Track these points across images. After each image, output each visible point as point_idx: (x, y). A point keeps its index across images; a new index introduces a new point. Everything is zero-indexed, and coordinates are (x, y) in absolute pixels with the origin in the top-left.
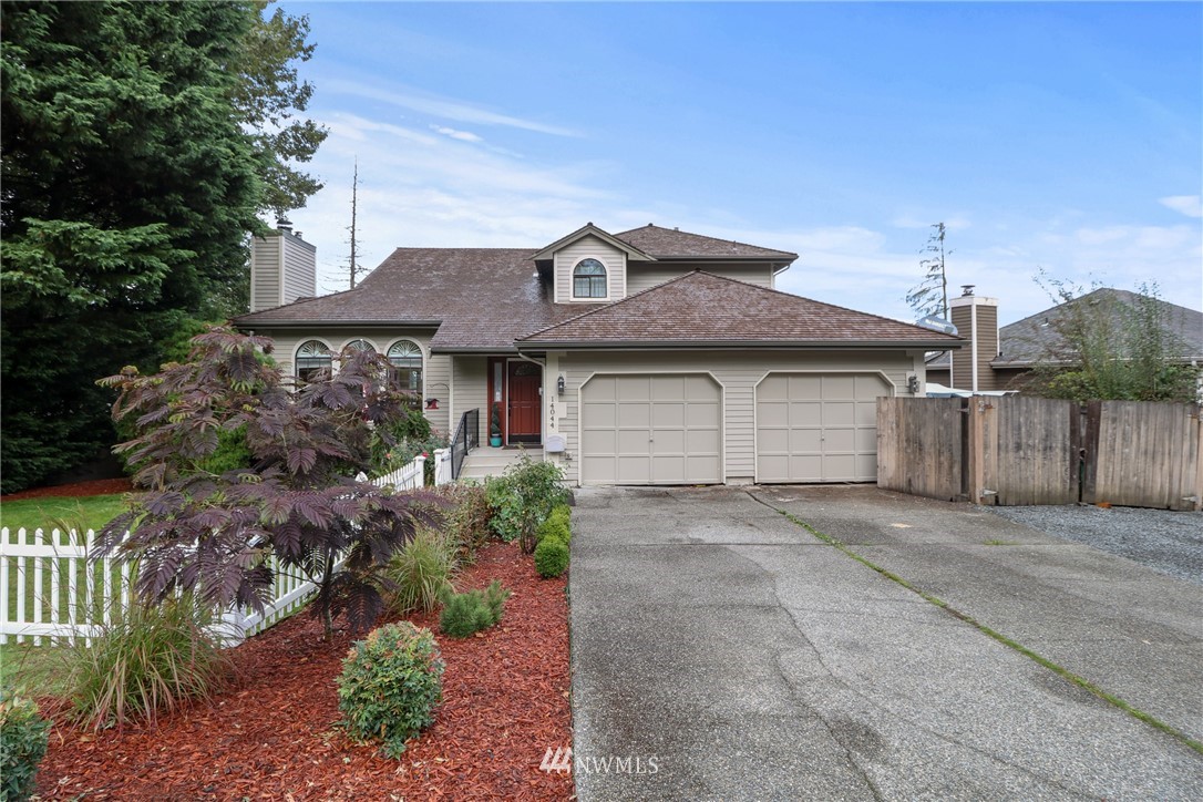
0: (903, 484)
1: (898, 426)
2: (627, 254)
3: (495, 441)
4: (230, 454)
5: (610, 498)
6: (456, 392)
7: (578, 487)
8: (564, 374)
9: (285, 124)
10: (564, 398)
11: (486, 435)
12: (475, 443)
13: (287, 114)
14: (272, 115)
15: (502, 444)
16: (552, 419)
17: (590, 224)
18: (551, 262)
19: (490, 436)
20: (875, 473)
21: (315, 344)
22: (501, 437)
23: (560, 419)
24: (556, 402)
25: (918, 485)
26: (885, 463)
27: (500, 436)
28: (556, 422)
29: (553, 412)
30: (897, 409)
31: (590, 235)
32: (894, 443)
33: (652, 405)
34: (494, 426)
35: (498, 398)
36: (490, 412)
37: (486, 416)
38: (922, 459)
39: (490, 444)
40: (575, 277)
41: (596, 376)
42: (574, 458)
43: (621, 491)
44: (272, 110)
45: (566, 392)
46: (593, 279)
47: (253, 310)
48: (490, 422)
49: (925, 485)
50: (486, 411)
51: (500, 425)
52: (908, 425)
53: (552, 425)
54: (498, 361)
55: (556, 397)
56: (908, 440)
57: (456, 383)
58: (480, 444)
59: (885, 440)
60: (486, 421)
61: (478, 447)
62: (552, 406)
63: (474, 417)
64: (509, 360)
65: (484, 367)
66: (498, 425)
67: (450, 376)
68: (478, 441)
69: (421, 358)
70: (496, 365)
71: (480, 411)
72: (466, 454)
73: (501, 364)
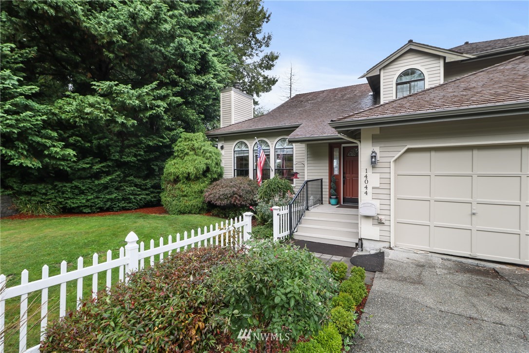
2: (444, 58)
3: (333, 201)
4: (198, 199)
5: (423, 266)
6: (309, 168)
7: (390, 248)
8: (377, 149)
9: (262, 55)
10: (377, 170)
11: (328, 196)
12: (320, 201)
13: (262, 50)
14: (257, 52)
15: (338, 203)
16: (366, 187)
17: (411, 41)
18: (378, 76)
19: (330, 198)
21: (242, 143)
22: (338, 198)
23: (373, 188)
24: (370, 174)
27: (336, 198)
28: (370, 190)
29: (366, 181)
31: (411, 51)
33: (475, 177)
34: (333, 191)
35: (336, 172)
36: (330, 181)
37: (328, 184)
39: (330, 203)
40: (397, 84)
41: (409, 151)
42: (387, 223)
43: (437, 259)
44: (256, 50)
45: (379, 165)
46: (413, 84)
47: (221, 126)
48: (330, 188)
50: (328, 181)
51: (337, 191)
53: (366, 193)
54: (336, 147)
55: (370, 170)
57: (309, 162)
60: (328, 187)
61: (322, 203)
62: (366, 177)
63: (320, 183)
64: (343, 145)
65: (327, 150)
66: (335, 190)
67: (306, 157)
68: (322, 200)
69: (293, 148)
70: (335, 149)
71: (323, 180)
72: (307, 209)
73: (338, 149)
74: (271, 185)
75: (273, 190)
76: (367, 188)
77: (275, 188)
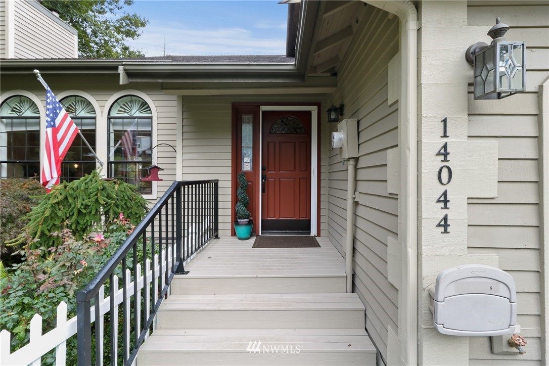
3: (243, 230)
6: (187, 156)
10: (486, 126)
11: (229, 219)
12: (214, 232)
15: (253, 233)
16: (444, 200)
19: (235, 222)
21: (23, 100)
22: (252, 223)
23: (473, 202)
24: (459, 140)
27: (249, 223)
28: (458, 212)
29: (445, 174)
34: (241, 208)
35: (247, 166)
36: (235, 186)
37: (229, 191)
39: (234, 234)
48: (235, 200)
50: (229, 184)
51: (250, 206)
53: (444, 224)
54: (248, 113)
55: (461, 125)
57: (186, 143)
58: (220, 233)
60: (229, 198)
61: (217, 237)
62: (444, 153)
63: (212, 191)
64: (264, 108)
65: (227, 117)
66: (247, 206)
67: (179, 132)
68: (216, 229)
69: (151, 118)
70: (245, 117)
71: (219, 183)
72: (180, 270)
73: (251, 116)
74: (75, 198)
75: (79, 212)
76: (446, 202)
77: (86, 207)
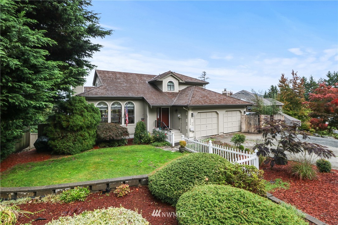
0: (247, 131)
1: (246, 120)
2: (179, 80)
8: (193, 112)
10: (193, 118)
18: (162, 81)
19: (158, 127)
20: (241, 129)
25: (250, 131)
26: (243, 128)
28: (191, 124)
29: (191, 121)
30: (245, 117)
31: (171, 75)
32: (245, 124)
34: (159, 125)
35: (158, 117)
38: (251, 126)
40: (167, 85)
41: (198, 113)
45: (193, 116)
46: (171, 86)
49: (252, 131)
52: (248, 120)
54: (158, 108)
55: (191, 118)
56: (248, 123)
59: (243, 123)
69: (134, 107)
